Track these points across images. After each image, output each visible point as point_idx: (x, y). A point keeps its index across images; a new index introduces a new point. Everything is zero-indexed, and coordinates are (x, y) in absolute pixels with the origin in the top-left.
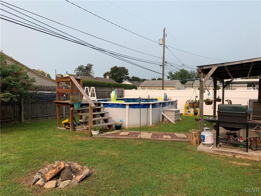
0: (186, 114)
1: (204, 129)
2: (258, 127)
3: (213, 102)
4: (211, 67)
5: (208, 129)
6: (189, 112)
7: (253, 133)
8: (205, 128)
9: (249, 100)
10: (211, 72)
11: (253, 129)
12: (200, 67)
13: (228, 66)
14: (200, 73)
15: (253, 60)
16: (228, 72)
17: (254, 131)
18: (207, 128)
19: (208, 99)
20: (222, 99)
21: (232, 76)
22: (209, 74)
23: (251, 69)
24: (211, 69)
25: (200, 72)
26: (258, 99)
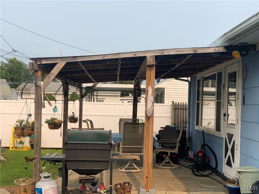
0: (16, 148)
1: (41, 177)
2: (131, 164)
3: (62, 124)
4: (54, 61)
5: (49, 175)
6: (21, 143)
7: (122, 174)
8: (42, 175)
9: (120, 119)
10: (55, 71)
11: (124, 168)
12: (36, 61)
13: (83, 62)
14: (36, 71)
15: (120, 55)
16: (86, 72)
17: (125, 171)
18: (47, 174)
19: (53, 119)
20: (78, 118)
21: (93, 78)
22: (52, 74)
23: (119, 69)
24: (55, 64)
25: (36, 69)
26: (132, 118)
